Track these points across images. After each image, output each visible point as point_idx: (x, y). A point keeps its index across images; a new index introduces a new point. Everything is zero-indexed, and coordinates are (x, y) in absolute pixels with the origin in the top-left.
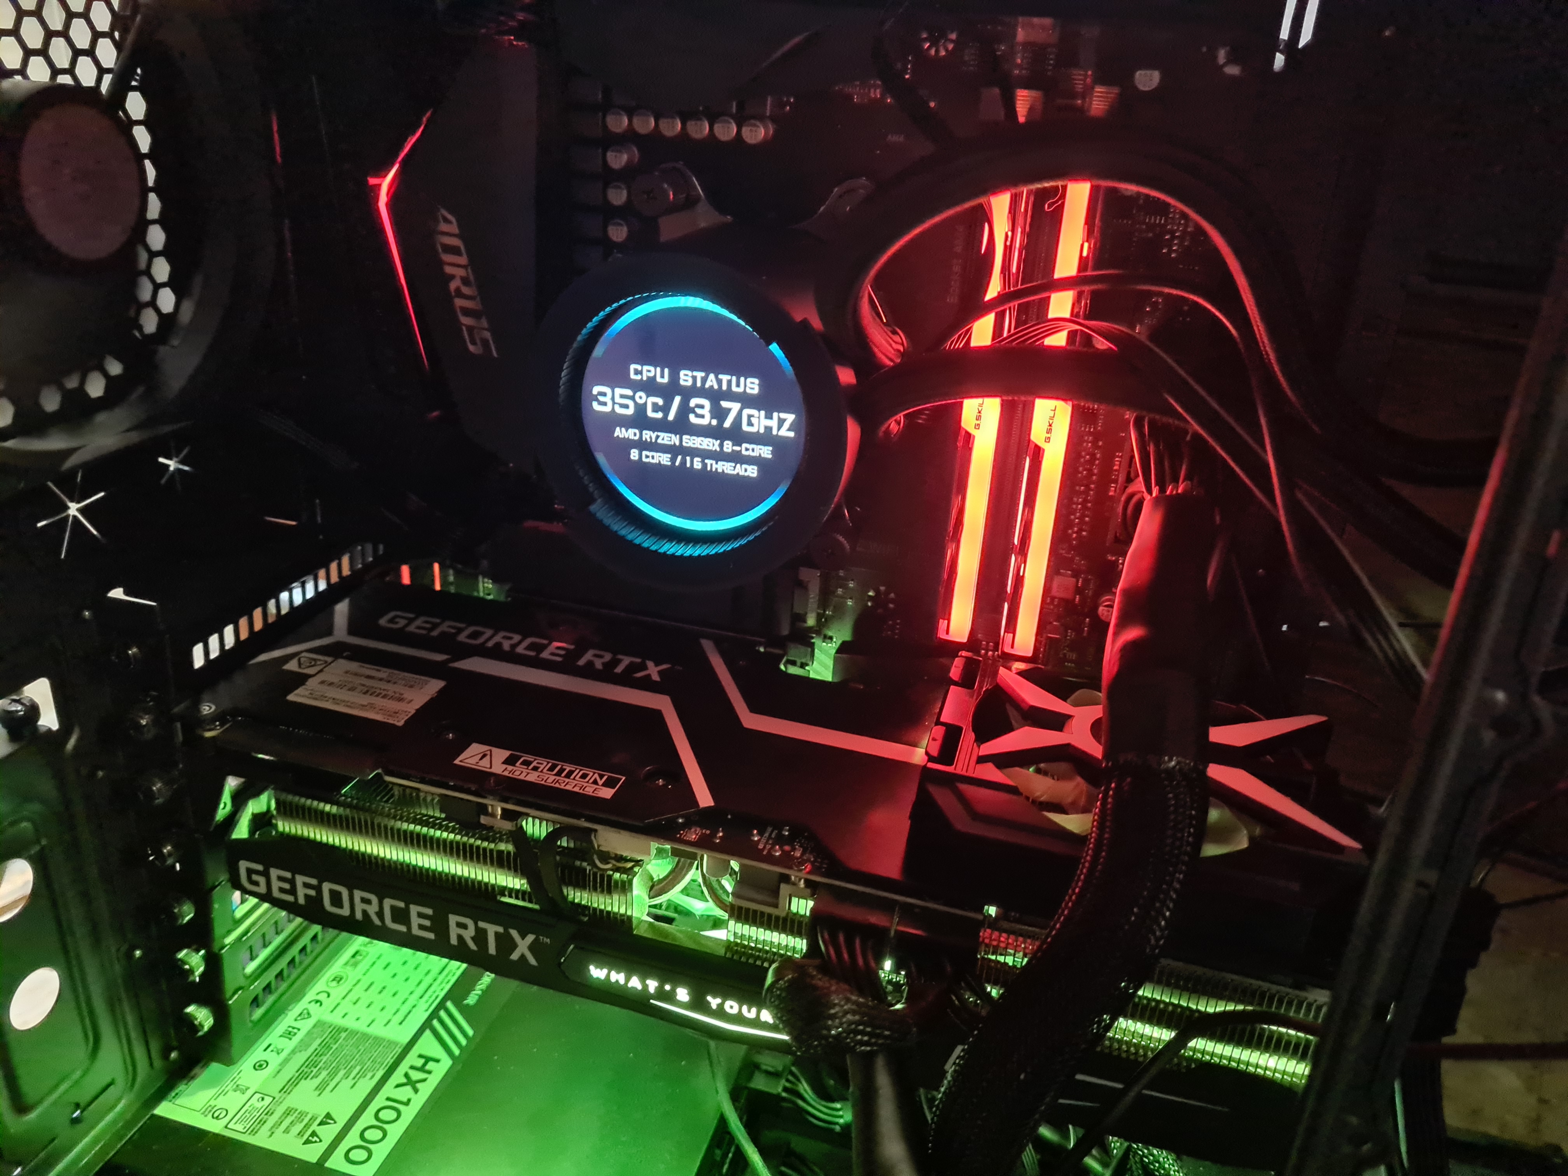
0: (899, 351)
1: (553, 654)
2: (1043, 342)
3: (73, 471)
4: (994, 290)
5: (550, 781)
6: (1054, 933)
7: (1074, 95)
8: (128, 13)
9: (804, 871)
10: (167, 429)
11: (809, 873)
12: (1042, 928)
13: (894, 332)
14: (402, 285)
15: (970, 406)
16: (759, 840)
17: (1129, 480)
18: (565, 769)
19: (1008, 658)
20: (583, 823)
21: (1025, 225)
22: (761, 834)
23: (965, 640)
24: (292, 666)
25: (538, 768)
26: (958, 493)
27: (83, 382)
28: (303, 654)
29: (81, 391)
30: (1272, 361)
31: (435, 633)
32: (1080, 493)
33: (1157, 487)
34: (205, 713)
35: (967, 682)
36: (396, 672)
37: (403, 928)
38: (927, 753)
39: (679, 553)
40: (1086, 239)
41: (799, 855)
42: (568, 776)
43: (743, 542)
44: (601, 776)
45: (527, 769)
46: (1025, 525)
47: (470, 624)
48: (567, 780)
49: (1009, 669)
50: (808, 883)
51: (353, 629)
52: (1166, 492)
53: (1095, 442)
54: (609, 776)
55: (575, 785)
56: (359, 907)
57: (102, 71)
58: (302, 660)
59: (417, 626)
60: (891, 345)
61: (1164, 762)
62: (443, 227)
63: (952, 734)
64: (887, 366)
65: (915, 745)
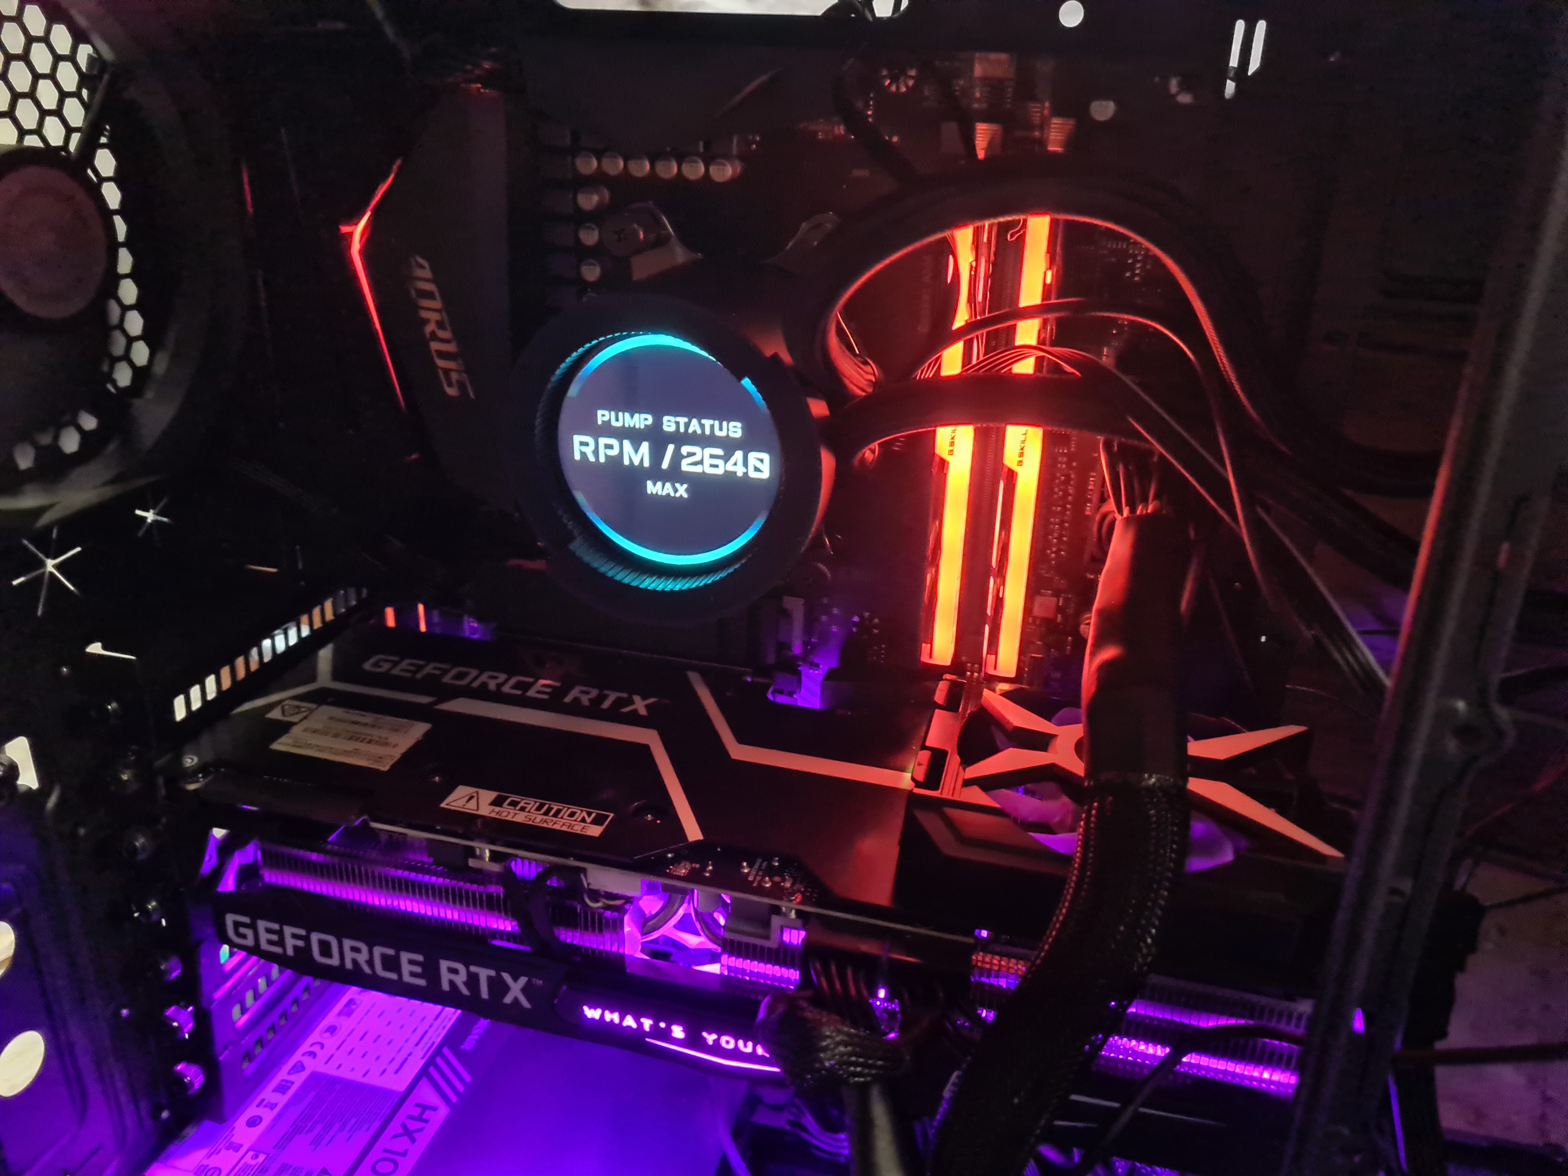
0: (871, 381)
1: (539, 692)
2: (1011, 369)
3: (48, 528)
4: (961, 319)
5: (538, 820)
6: (1043, 954)
7: (1032, 128)
8: (95, 72)
9: (794, 902)
10: (142, 482)
11: (799, 903)
12: (1032, 949)
13: (866, 363)
14: (377, 330)
15: (943, 434)
16: (748, 874)
17: (1103, 499)
18: (553, 808)
19: (992, 680)
20: (572, 862)
21: (989, 252)
22: (750, 866)
23: (948, 663)
24: (275, 714)
25: (525, 808)
26: (935, 518)
27: (56, 438)
28: (286, 702)
29: (55, 448)
30: (1233, 381)
31: (419, 676)
32: (1055, 514)
33: (1128, 508)
34: (188, 765)
35: (951, 705)
36: (380, 716)
37: (394, 976)
38: (913, 779)
39: (660, 588)
40: (1048, 267)
41: (789, 885)
42: (556, 815)
43: (723, 574)
44: (589, 814)
45: (515, 810)
46: (1002, 548)
47: (455, 665)
48: (555, 819)
49: (994, 690)
50: (799, 913)
51: (337, 674)
52: (1136, 512)
53: (1068, 464)
54: (597, 814)
55: (563, 824)
56: (349, 956)
57: (70, 131)
58: (287, 707)
59: (403, 667)
60: (862, 376)
61: (1144, 779)
62: (419, 273)
63: (938, 759)
64: (859, 396)
65: (903, 770)
